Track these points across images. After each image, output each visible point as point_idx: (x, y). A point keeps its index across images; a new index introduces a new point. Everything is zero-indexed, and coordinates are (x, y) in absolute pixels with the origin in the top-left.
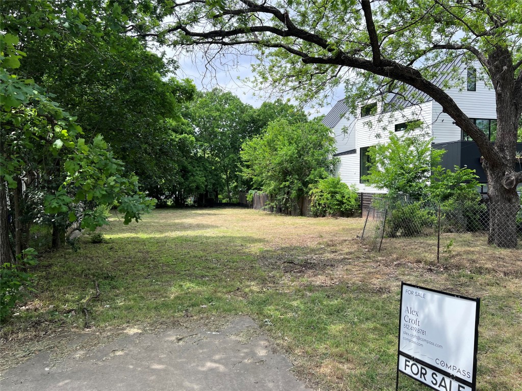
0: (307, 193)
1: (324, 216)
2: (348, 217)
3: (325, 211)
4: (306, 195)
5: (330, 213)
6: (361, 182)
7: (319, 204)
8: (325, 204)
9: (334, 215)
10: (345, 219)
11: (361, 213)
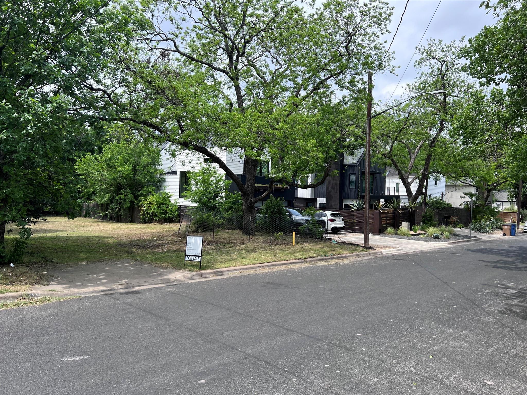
0: (138, 204)
1: (151, 223)
2: (170, 223)
3: (152, 219)
4: (136, 206)
5: (156, 220)
6: (181, 196)
7: (148, 213)
8: (152, 213)
9: (159, 222)
10: (168, 224)
11: (179, 220)
